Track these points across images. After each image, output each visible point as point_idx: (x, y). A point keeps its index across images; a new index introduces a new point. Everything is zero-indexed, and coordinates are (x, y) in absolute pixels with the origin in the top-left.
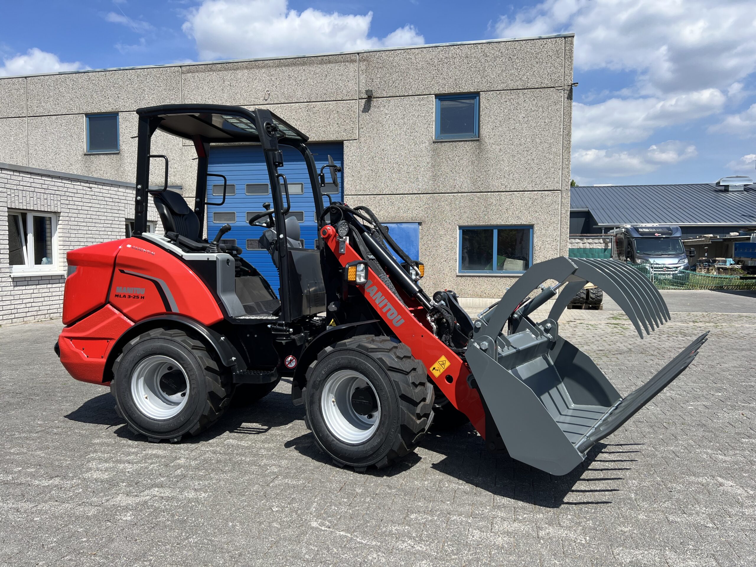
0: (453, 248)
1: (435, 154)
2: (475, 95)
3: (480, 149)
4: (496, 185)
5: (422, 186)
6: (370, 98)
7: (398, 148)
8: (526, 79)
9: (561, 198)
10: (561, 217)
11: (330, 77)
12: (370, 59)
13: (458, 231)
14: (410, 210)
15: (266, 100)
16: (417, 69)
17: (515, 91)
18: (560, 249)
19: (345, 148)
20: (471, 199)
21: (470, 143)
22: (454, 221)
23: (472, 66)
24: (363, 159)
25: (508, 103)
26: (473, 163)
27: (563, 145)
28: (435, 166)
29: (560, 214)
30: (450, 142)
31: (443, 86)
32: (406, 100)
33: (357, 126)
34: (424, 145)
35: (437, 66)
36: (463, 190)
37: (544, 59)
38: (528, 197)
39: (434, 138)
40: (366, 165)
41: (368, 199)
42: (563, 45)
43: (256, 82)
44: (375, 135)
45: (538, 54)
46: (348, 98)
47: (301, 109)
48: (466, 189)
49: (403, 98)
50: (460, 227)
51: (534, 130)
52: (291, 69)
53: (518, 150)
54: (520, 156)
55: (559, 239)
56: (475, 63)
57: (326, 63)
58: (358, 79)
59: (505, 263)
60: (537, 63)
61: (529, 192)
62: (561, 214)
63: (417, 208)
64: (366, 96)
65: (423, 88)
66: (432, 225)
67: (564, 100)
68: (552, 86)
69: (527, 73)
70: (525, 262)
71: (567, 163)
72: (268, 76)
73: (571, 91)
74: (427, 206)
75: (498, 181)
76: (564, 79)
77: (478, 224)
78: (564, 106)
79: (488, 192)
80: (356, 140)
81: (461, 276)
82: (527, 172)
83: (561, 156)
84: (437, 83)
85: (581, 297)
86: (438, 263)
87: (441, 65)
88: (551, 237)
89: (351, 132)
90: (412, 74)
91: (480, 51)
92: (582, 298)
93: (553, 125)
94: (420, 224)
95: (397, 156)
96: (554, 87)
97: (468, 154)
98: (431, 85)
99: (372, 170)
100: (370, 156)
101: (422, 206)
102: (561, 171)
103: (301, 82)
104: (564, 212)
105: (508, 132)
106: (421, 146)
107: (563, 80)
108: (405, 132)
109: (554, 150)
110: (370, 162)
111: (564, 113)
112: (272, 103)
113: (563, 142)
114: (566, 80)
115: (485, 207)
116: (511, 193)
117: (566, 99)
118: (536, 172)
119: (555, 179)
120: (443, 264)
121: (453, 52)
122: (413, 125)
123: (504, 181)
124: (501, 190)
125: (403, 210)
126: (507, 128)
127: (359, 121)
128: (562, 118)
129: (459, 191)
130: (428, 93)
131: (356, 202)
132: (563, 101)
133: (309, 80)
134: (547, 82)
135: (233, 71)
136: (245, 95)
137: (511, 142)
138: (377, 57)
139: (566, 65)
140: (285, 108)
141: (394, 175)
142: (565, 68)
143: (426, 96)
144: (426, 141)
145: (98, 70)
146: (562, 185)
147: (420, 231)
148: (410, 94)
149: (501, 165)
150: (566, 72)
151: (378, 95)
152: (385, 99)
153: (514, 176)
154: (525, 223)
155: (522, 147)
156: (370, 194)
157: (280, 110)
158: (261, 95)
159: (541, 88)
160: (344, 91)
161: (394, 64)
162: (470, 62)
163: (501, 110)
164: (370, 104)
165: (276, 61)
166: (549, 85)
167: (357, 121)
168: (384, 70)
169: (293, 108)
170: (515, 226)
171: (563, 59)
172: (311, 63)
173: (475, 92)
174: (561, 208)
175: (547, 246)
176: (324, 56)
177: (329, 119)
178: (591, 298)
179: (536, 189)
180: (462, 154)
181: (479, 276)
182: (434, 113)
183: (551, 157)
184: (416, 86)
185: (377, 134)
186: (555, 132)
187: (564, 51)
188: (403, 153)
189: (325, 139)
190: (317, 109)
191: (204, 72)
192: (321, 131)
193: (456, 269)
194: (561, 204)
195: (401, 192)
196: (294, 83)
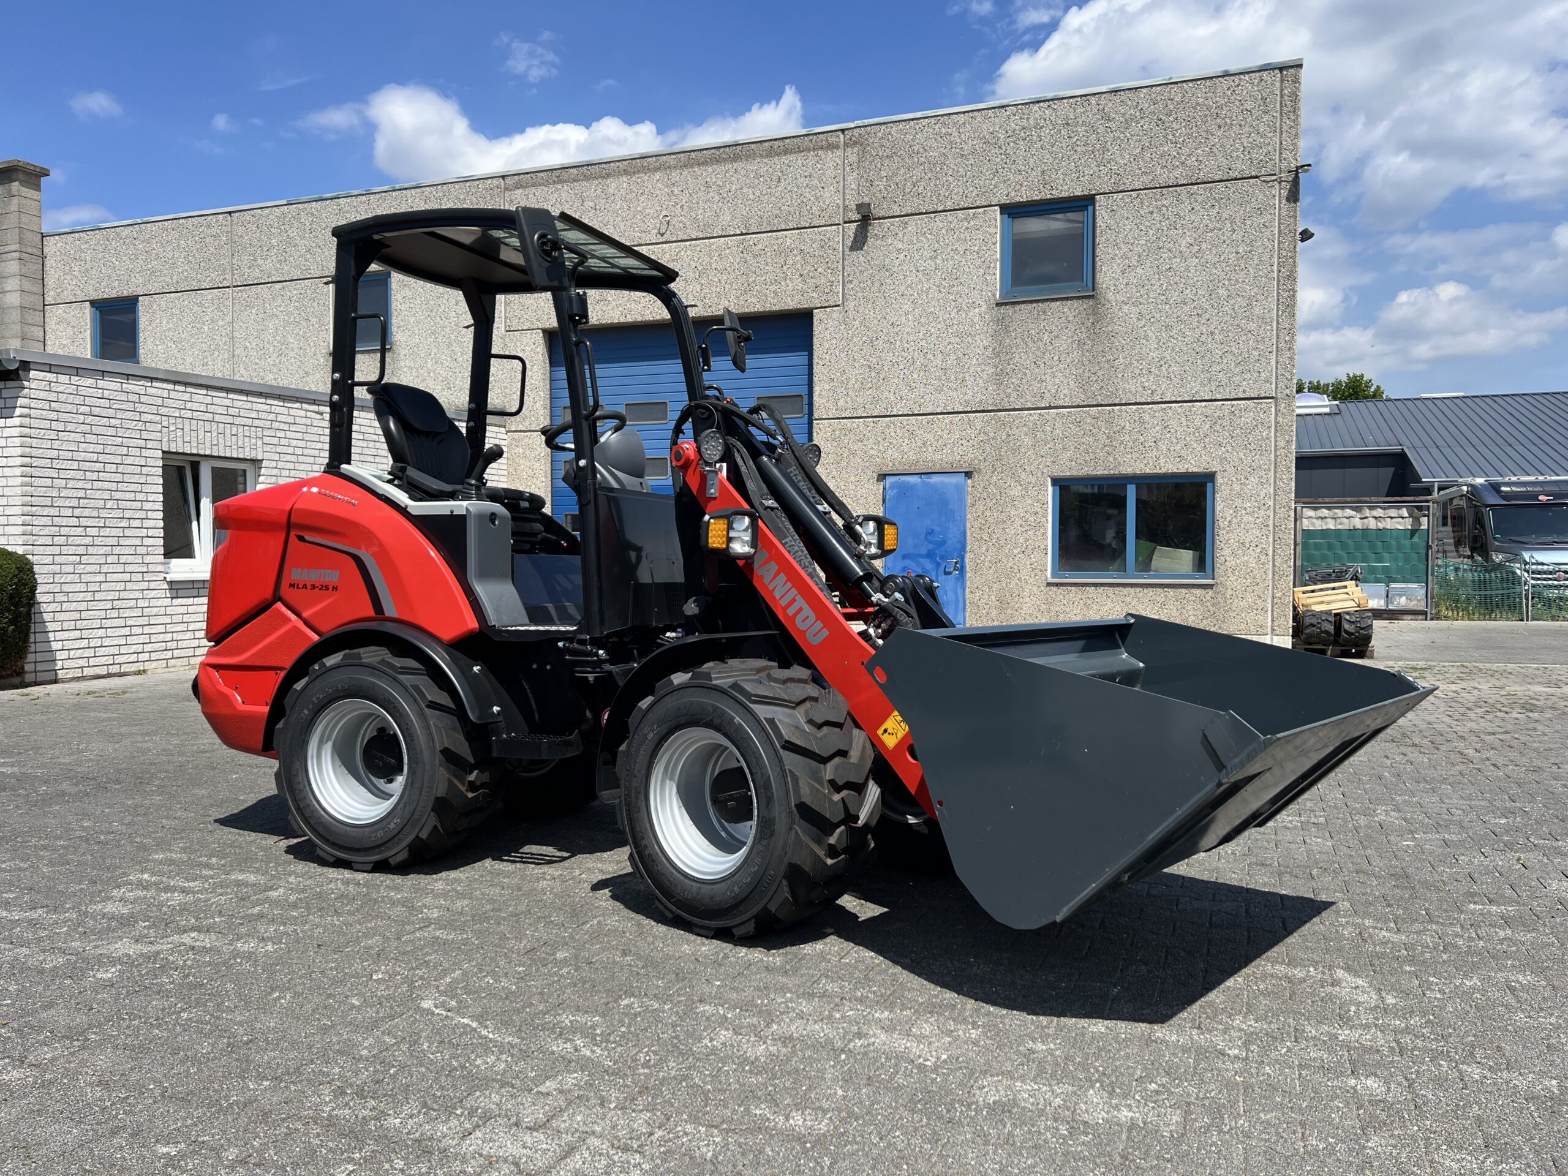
0: (1039, 526)
1: (1002, 327)
2: (1084, 203)
3: (1097, 316)
4: (1131, 389)
5: (973, 396)
6: (865, 219)
7: (923, 320)
8: (1196, 164)
9: (1276, 414)
10: (1276, 456)
11: (787, 182)
12: (866, 139)
13: (1050, 488)
14: (948, 446)
15: (662, 235)
16: (962, 155)
17: (1171, 189)
18: (1275, 526)
19: (815, 323)
20: (1078, 420)
21: (1076, 303)
22: (1041, 466)
23: (1078, 143)
24: (852, 345)
25: (1155, 214)
26: (1080, 344)
27: (1278, 300)
28: (1000, 353)
29: (1273, 449)
30: (1031, 302)
31: (1018, 187)
32: (939, 221)
33: (841, 277)
34: (977, 310)
35: (1003, 147)
36: (1061, 403)
37: (1234, 118)
38: (1202, 414)
39: (998, 296)
40: (857, 356)
41: (862, 427)
42: (1278, 85)
43: (642, 199)
44: (877, 294)
45: (1221, 107)
46: (823, 222)
47: (729, 248)
48: (1067, 399)
49: (933, 215)
50: (1055, 481)
51: (1214, 271)
52: (710, 170)
53: (1179, 314)
54: (1183, 326)
55: (1271, 503)
56: (1084, 136)
57: (778, 154)
58: (842, 183)
59: (1154, 557)
60: (1220, 127)
61: (1203, 404)
62: (1276, 450)
63: (964, 442)
64: (859, 217)
65: (975, 193)
66: (994, 477)
67: (1280, 203)
68: (1253, 174)
69: (1196, 149)
70: (1198, 553)
71: (1287, 338)
72: (667, 186)
73: (1295, 182)
74: (983, 437)
75: (1135, 380)
76: (1280, 157)
77: (1094, 473)
78: (1280, 215)
79: (1115, 405)
80: (838, 306)
81: (1057, 585)
82: (1199, 362)
83: (1274, 324)
84: (1005, 182)
85: (1323, 629)
86: (1007, 556)
87: (1012, 144)
88: (1253, 499)
89: (827, 291)
90: (952, 166)
91: (1095, 111)
92: (1326, 632)
93: (1255, 257)
94: (968, 474)
95: (921, 337)
96: (1257, 177)
97: (1070, 326)
98: (991, 187)
99: (869, 366)
100: (864, 338)
101: (973, 438)
102: (1274, 357)
103: (730, 194)
104: (1282, 444)
105: (1157, 276)
106: (972, 314)
107: (1277, 161)
108: (938, 286)
109: (1257, 311)
110: (867, 350)
111: (1280, 232)
112: (675, 239)
113: (1278, 293)
114: (1285, 159)
115: (1108, 438)
116: (1164, 406)
117: (1284, 202)
118: (1220, 360)
119: (1262, 374)
120: (1017, 559)
121: (1037, 116)
122: (954, 271)
123: (1149, 382)
124: (1143, 400)
125: (934, 448)
126: (1155, 269)
127: (844, 268)
128: (1276, 242)
129: (1052, 405)
130: (986, 204)
131: (838, 433)
132: (1277, 206)
133: (744, 190)
134: (1241, 167)
135: (600, 180)
136: (622, 227)
137: (1163, 298)
138: (880, 135)
139: (1285, 128)
140: (698, 248)
141: (915, 376)
142: (1281, 133)
143: (981, 210)
144: (982, 303)
145: (356, 192)
146: (1277, 387)
147: (970, 489)
148: (949, 205)
149: (1141, 348)
150: (1284, 143)
151: (883, 213)
152: (897, 219)
153: (1170, 370)
154: (1195, 470)
155: (1186, 308)
156: (865, 415)
157: (689, 252)
158: (652, 223)
159: (1228, 180)
160: (814, 208)
161: (916, 148)
162: (1073, 135)
163: (1141, 230)
164: (867, 231)
165: (683, 155)
166: (1247, 173)
167: (840, 268)
168: (896, 161)
169: (714, 247)
170: (1174, 476)
171: (1278, 115)
172: (749, 157)
173: (1084, 195)
174: (1276, 436)
175: (1246, 518)
176: (776, 140)
177: (785, 268)
178: (1346, 632)
179: (1219, 397)
180: (1057, 326)
181: (1096, 585)
182: (998, 245)
183: (1252, 326)
184: (961, 191)
185: (880, 292)
186: (1261, 273)
187: (1278, 98)
188: (932, 330)
189: (777, 308)
190: (760, 246)
191: (545, 186)
192: (768, 292)
193: (1046, 570)
194: (1276, 427)
195: (929, 410)
196: (717, 198)
